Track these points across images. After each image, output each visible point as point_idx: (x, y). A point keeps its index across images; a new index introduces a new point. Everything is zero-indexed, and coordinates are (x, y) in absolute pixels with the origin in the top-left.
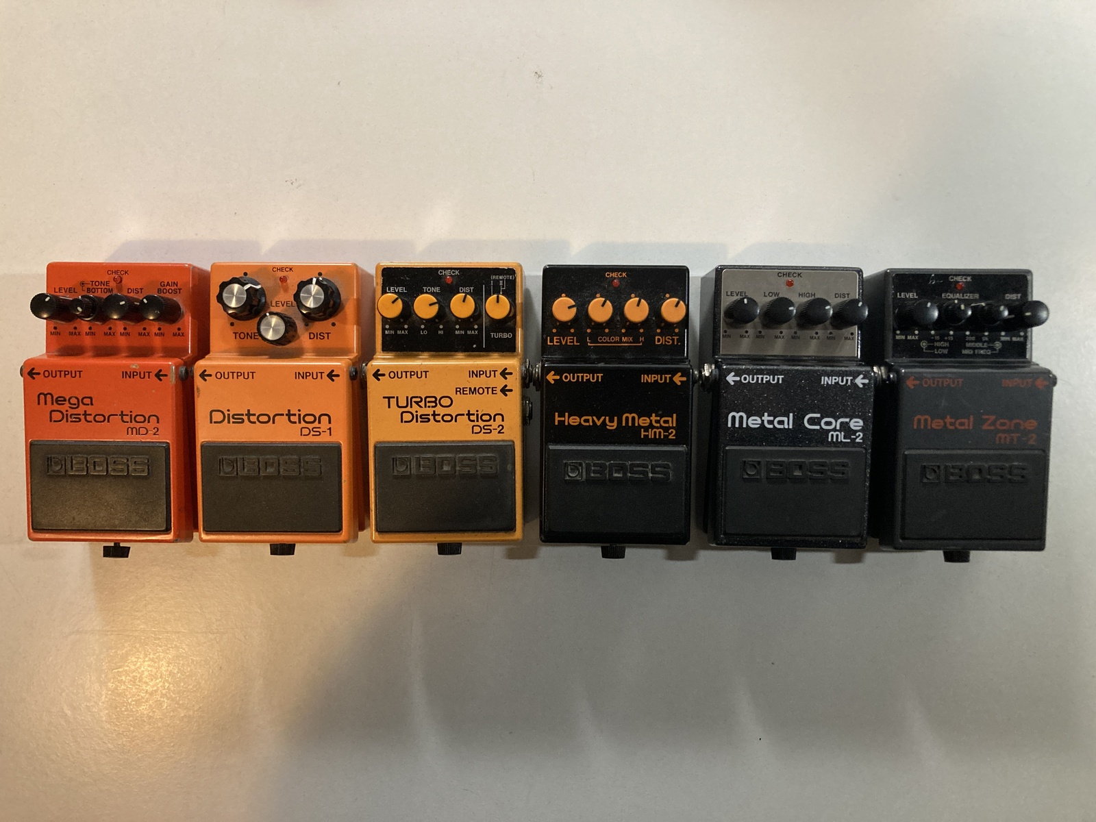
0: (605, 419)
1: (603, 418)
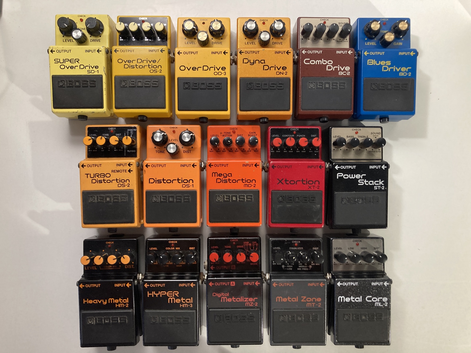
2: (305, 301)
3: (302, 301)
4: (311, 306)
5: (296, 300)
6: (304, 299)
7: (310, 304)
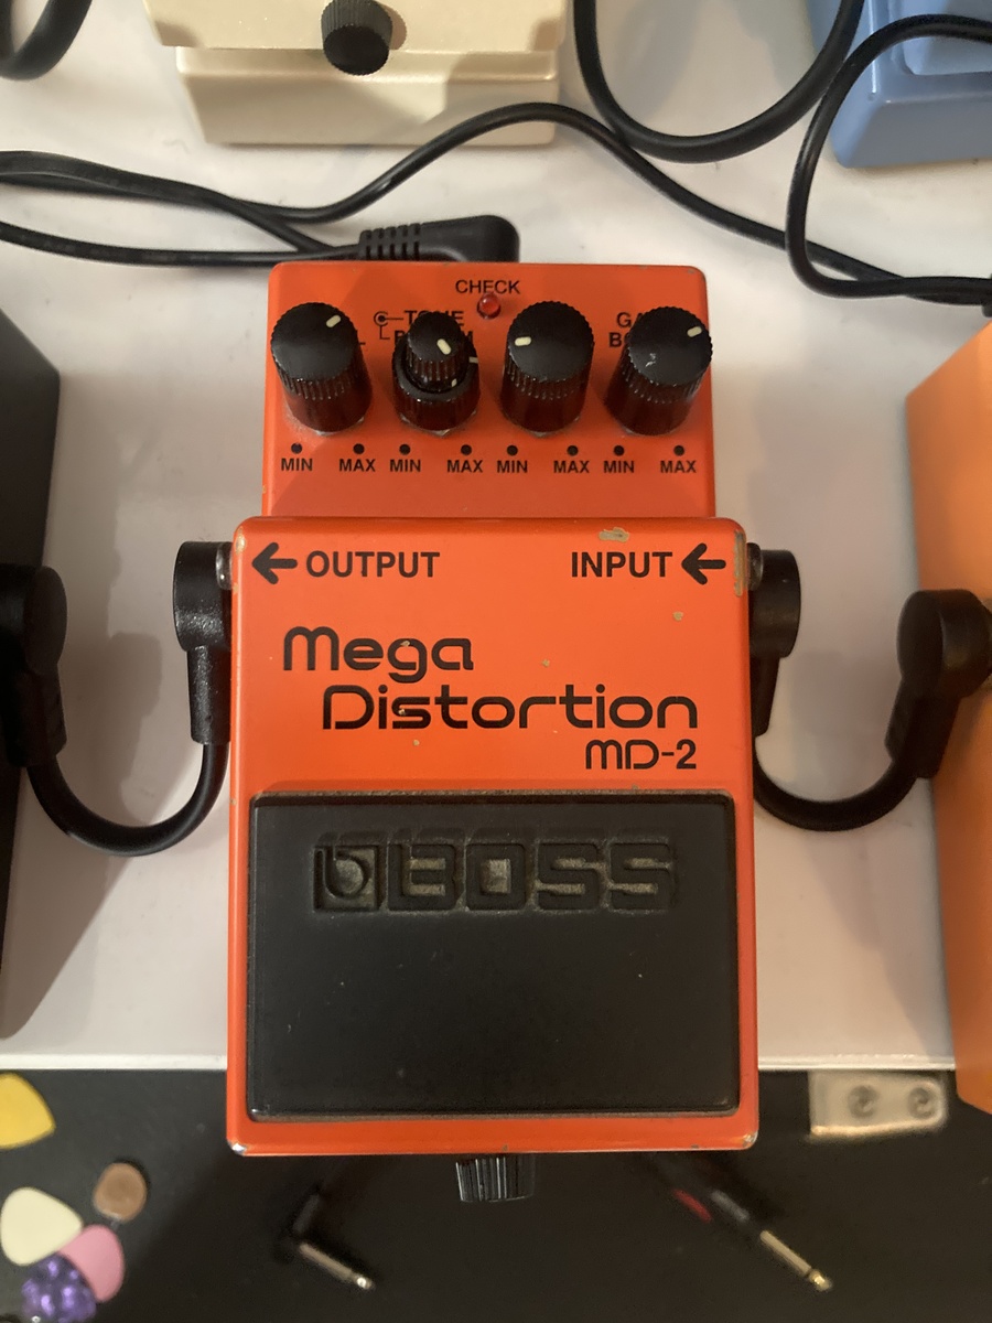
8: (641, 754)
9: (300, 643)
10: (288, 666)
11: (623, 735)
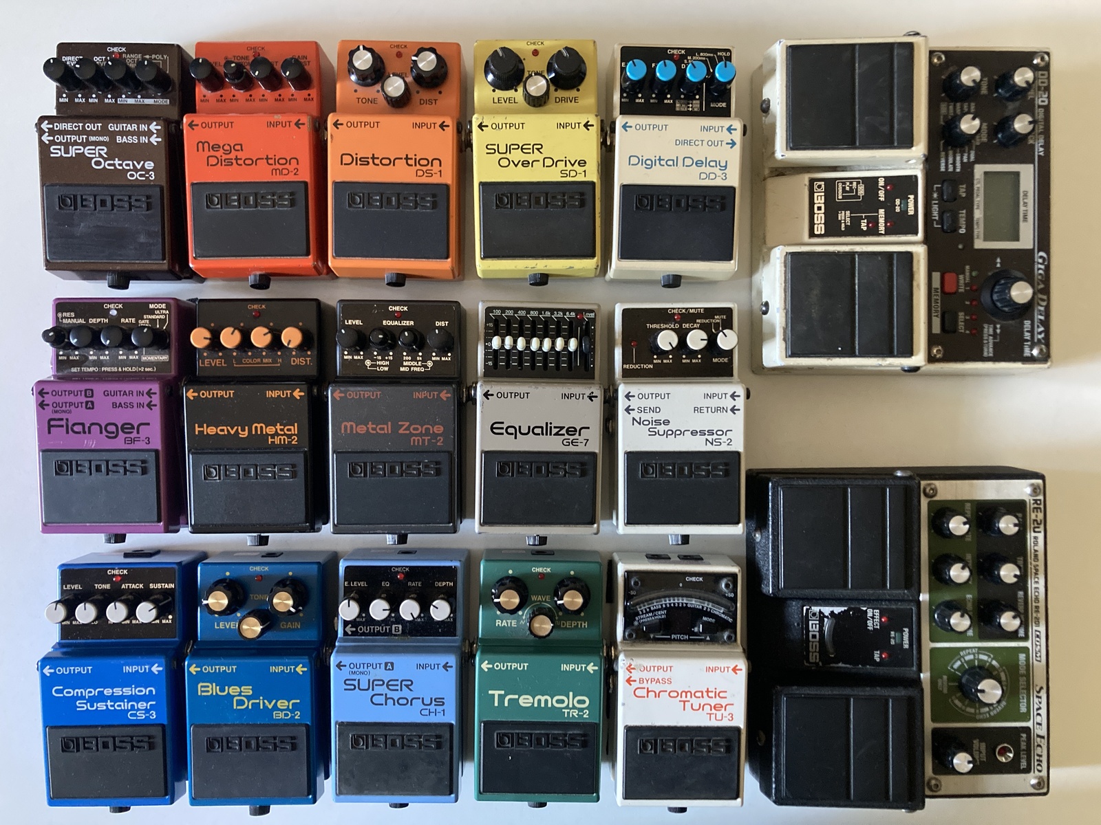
0: (237, 429)
1: (236, 428)
2: (408, 432)
3: (401, 431)
4: (420, 444)
5: (387, 428)
6: (405, 427)
7: (418, 440)
8: (285, 172)
9: (200, 145)
10: (198, 151)
11: (281, 167)
